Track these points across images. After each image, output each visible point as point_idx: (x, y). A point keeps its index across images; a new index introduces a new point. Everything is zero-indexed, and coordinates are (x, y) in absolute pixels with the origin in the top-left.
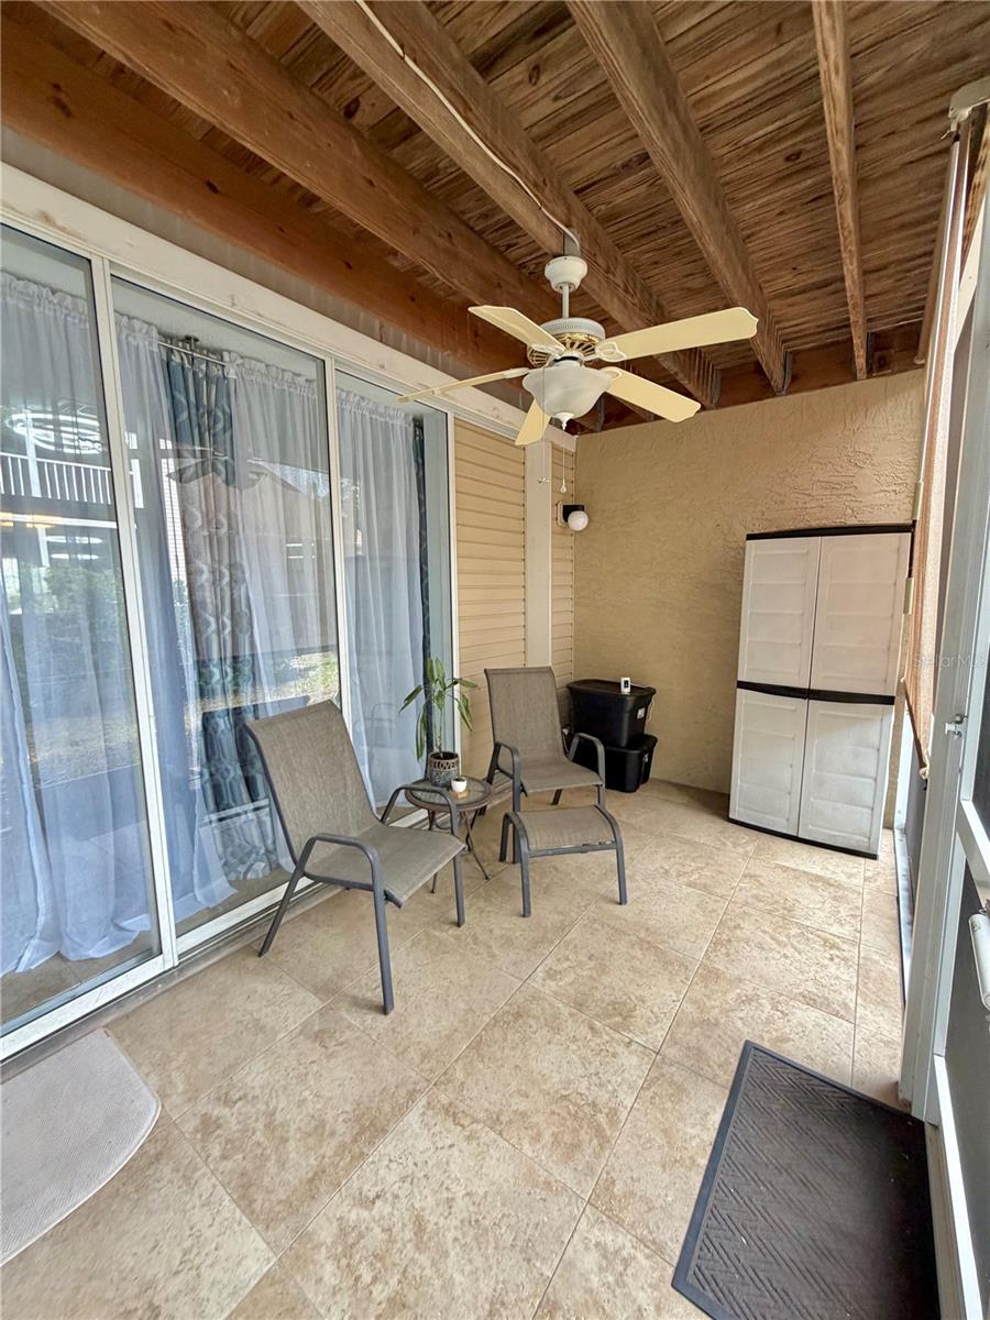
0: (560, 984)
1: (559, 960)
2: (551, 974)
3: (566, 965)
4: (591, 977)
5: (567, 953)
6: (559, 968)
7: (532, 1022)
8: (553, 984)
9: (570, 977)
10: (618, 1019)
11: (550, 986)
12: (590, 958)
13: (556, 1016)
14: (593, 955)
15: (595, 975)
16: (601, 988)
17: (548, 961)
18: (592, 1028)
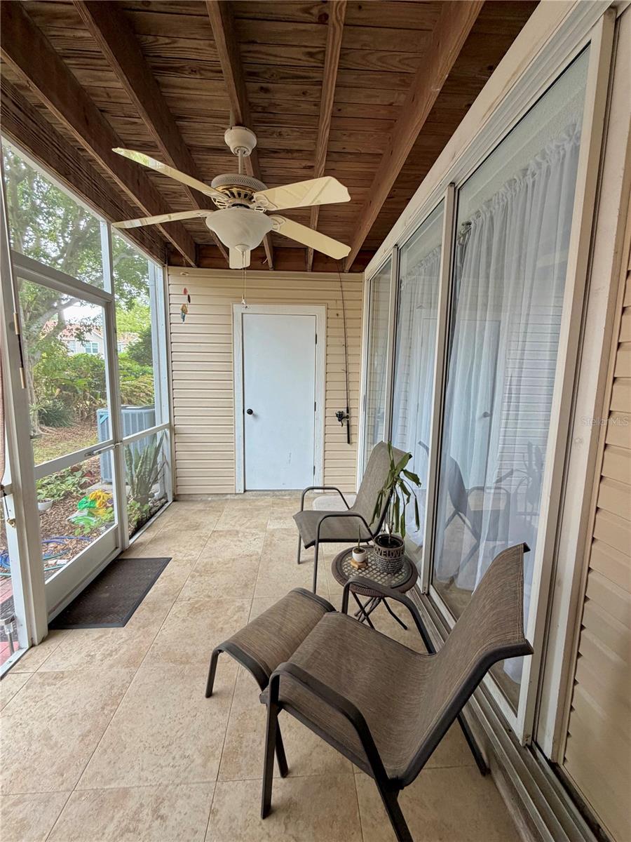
0: (233, 607)
1: (241, 618)
2: (241, 608)
3: (235, 618)
4: (217, 618)
5: (238, 624)
6: (238, 614)
7: (239, 586)
8: (237, 604)
9: (229, 613)
10: (196, 606)
11: (239, 602)
12: (222, 628)
13: (228, 593)
14: (221, 631)
15: (215, 620)
16: (210, 615)
17: (247, 615)
18: (209, 597)
